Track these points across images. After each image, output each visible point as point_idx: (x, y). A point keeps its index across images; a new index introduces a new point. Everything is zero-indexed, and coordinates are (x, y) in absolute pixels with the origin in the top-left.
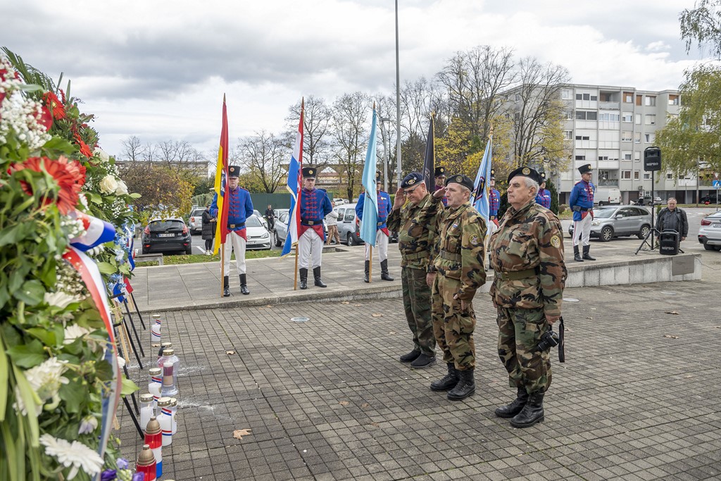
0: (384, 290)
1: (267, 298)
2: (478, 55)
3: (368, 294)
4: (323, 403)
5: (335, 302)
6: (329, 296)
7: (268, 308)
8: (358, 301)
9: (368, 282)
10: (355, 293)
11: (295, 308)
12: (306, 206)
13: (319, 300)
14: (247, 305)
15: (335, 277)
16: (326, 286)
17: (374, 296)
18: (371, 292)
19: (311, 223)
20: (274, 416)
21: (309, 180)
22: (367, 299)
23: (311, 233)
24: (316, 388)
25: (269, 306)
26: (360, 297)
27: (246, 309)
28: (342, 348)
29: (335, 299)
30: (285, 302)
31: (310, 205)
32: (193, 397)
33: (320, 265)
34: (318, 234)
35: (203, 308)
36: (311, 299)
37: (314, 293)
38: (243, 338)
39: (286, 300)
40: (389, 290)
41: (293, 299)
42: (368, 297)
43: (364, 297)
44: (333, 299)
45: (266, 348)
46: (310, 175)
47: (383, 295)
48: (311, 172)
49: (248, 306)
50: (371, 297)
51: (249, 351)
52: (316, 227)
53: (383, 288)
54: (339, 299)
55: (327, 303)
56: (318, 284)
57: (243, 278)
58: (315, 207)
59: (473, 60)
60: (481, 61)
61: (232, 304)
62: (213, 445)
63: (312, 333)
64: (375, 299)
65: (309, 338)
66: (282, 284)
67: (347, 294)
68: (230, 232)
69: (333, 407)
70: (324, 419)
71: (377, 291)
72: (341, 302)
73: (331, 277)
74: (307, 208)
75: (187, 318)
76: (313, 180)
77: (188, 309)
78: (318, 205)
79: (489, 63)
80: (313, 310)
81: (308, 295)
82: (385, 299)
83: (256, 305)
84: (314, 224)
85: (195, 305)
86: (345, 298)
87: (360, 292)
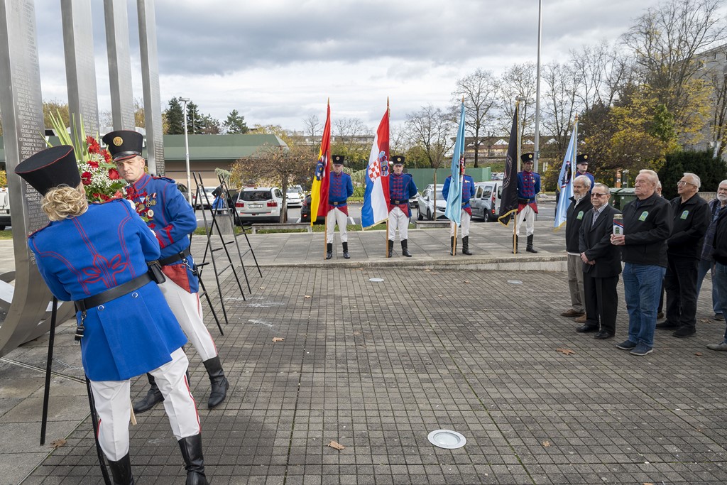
0: (463, 262)
1: (361, 262)
2: (672, 10)
3: (448, 265)
4: (343, 332)
5: (417, 270)
6: (413, 264)
7: (358, 271)
8: (438, 270)
9: (452, 255)
10: (436, 263)
11: (380, 272)
12: (393, 188)
13: (403, 267)
14: (344, 266)
15: (430, 249)
16: (411, 256)
17: (454, 267)
18: (450, 263)
19: (397, 202)
20: (305, 334)
21: (397, 166)
22: (447, 270)
23: (397, 210)
24: (345, 323)
25: (361, 269)
26: (440, 267)
27: (342, 270)
28: (389, 302)
29: (418, 267)
30: (375, 266)
31: (396, 188)
32: (264, 319)
33: (407, 238)
34: (403, 211)
35: (311, 267)
36: (397, 265)
37: (400, 261)
38: (324, 289)
39: (376, 265)
40: (468, 262)
41: (382, 264)
42: (448, 267)
43: (444, 267)
44: (416, 267)
45: (334, 297)
46: (398, 162)
47: (461, 267)
48: (399, 160)
49: (346, 268)
50: (451, 268)
51: (320, 297)
52: (402, 205)
53: (462, 260)
54: (421, 267)
55: (410, 270)
56: (405, 253)
57: (345, 245)
58: (402, 190)
59: (667, 18)
60: (676, 16)
61: (333, 265)
62: (258, 343)
63: (377, 289)
64: (454, 270)
65: (372, 293)
66: (378, 252)
67: (429, 263)
68: (334, 208)
69: (347, 334)
70: (335, 339)
71: (456, 263)
72: (422, 270)
73: (426, 249)
74: (394, 190)
75: (295, 273)
76: (400, 166)
77: (300, 266)
78: (403, 187)
79: (688, 18)
80: (394, 274)
81: (395, 263)
82: (463, 270)
83: (351, 267)
84: (401, 203)
85: (305, 263)
86: (427, 267)
87: (440, 263)
